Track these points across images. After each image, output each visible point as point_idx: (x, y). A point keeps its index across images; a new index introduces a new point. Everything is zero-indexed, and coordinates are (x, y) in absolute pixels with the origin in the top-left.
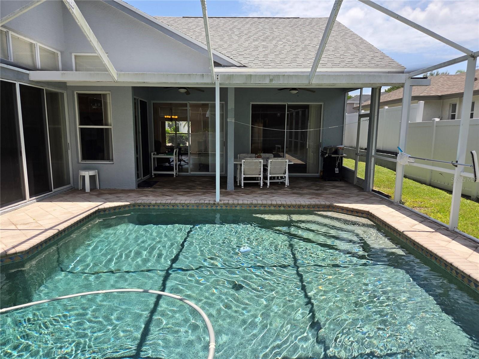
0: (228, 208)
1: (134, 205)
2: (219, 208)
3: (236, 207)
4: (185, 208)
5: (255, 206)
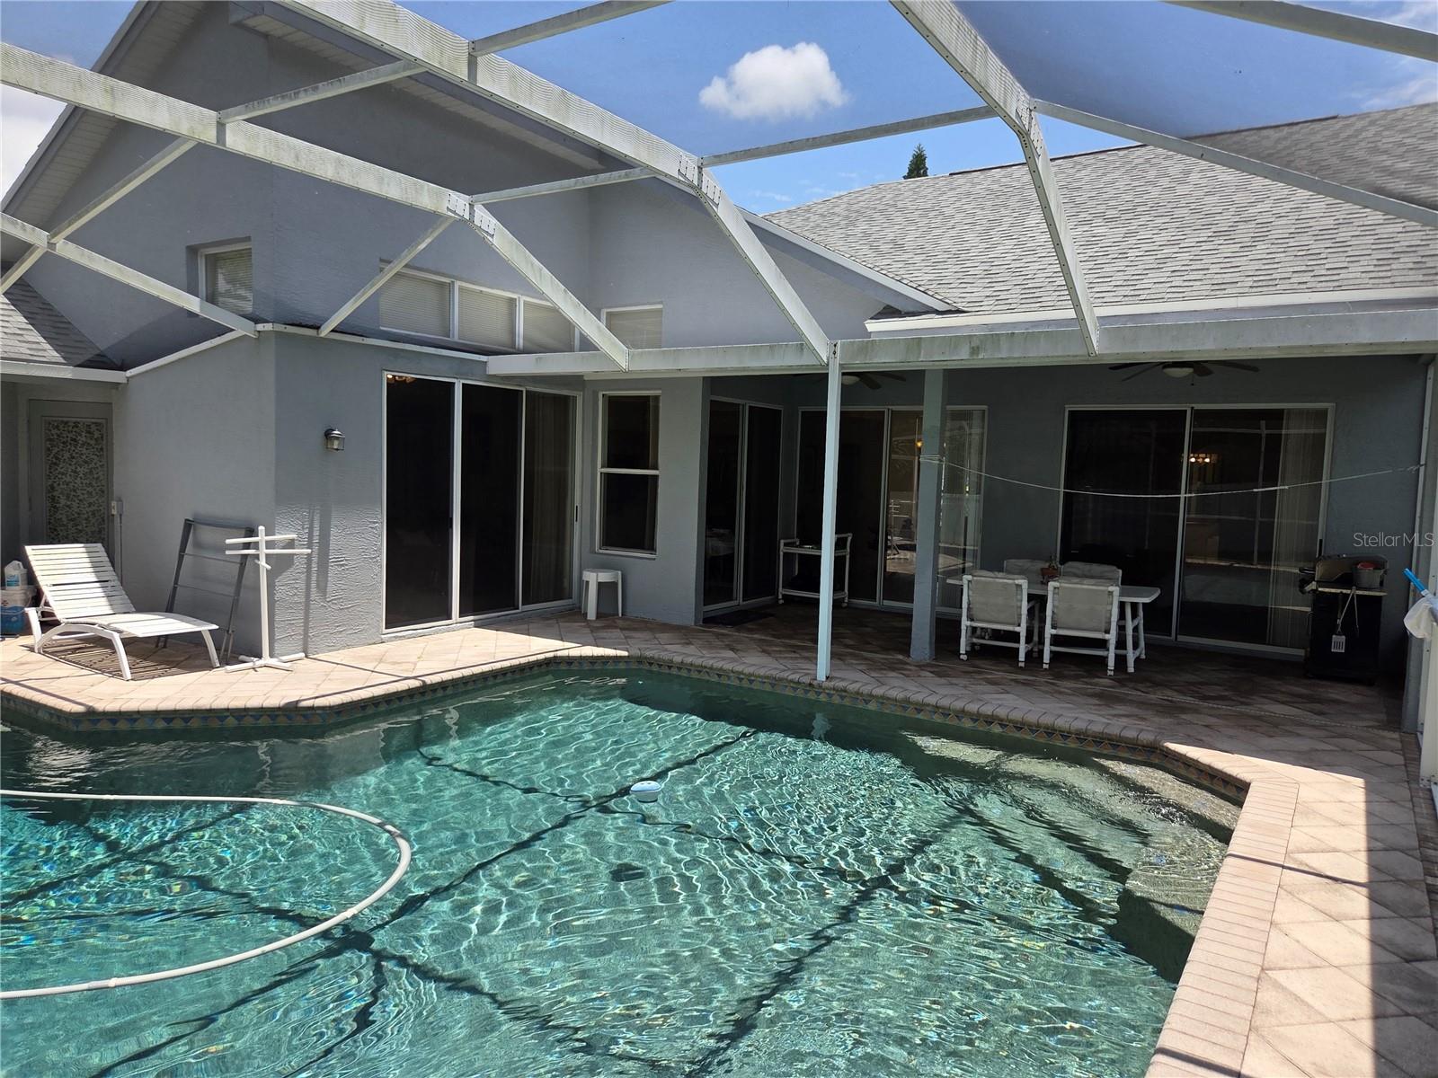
0: (847, 702)
1: (640, 660)
2: (823, 698)
3: (867, 702)
4: (745, 684)
5: (920, 707)
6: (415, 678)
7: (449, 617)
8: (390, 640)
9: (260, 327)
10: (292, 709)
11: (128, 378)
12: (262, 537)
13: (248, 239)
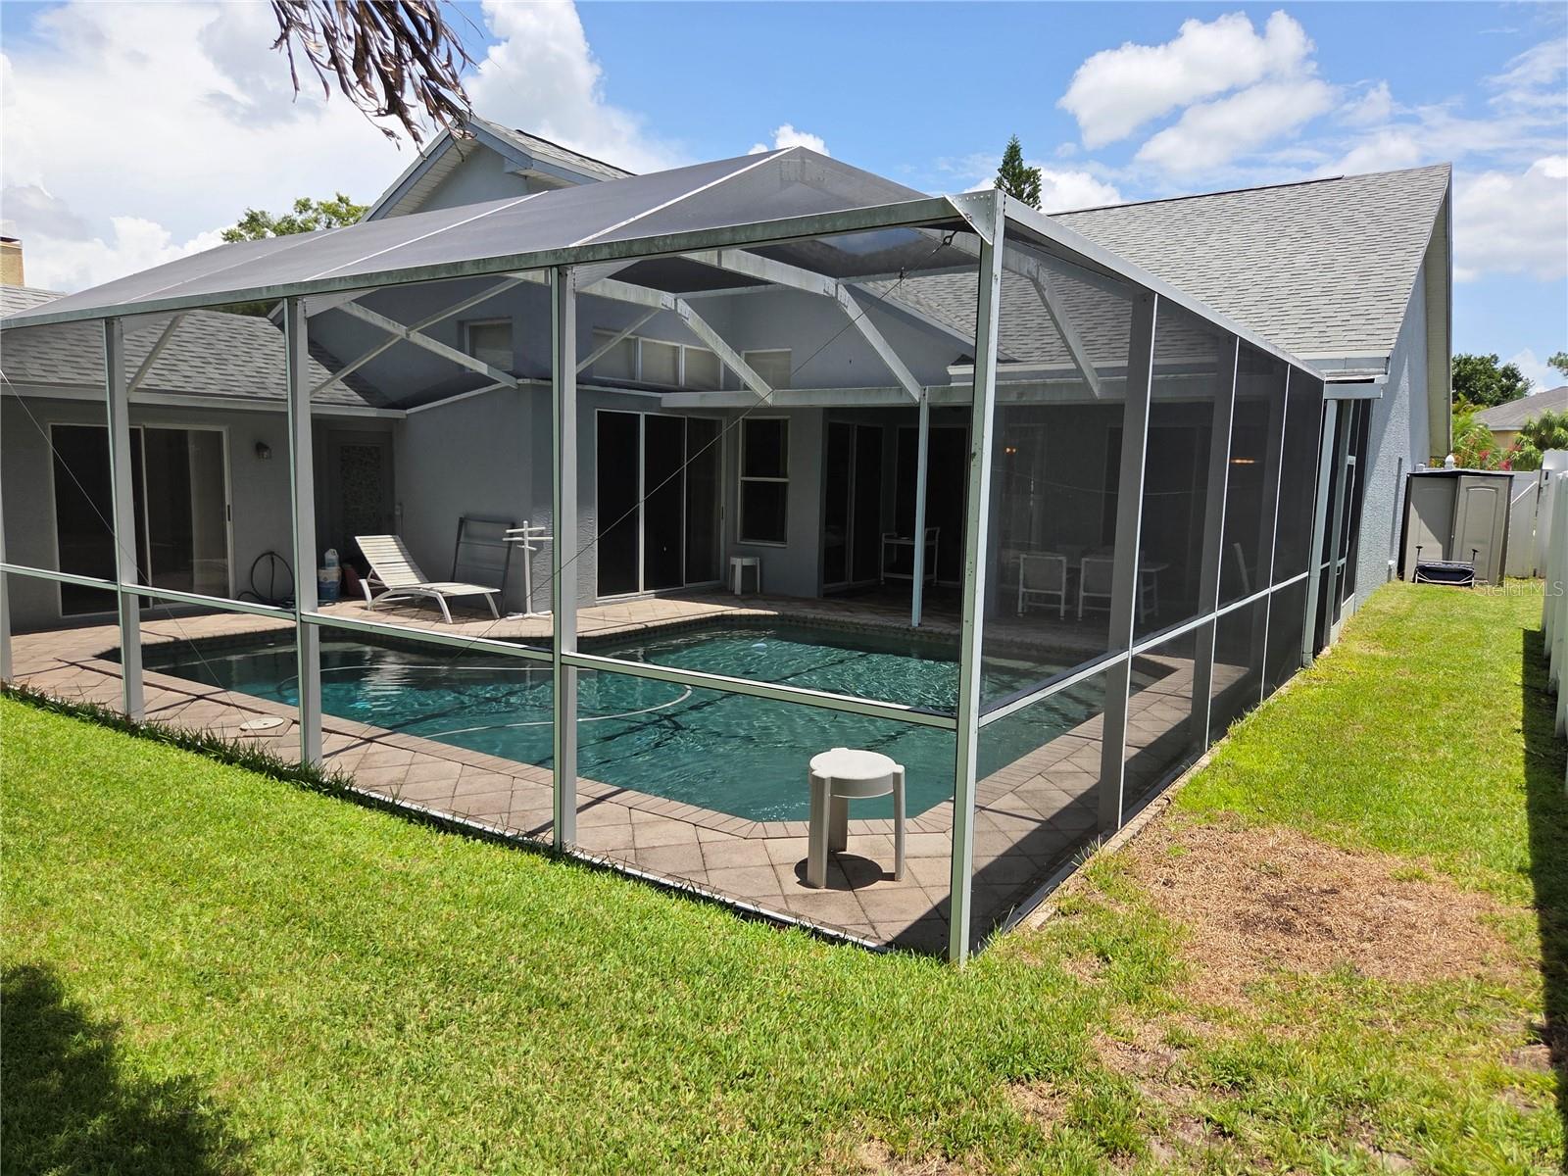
2: (916, 635)
6: (635, 624)
7: (638, 591)
8: (601, 605)
9: (520, 381)
11: (407, 415)
12: (525, 529)
13: (510, 317)
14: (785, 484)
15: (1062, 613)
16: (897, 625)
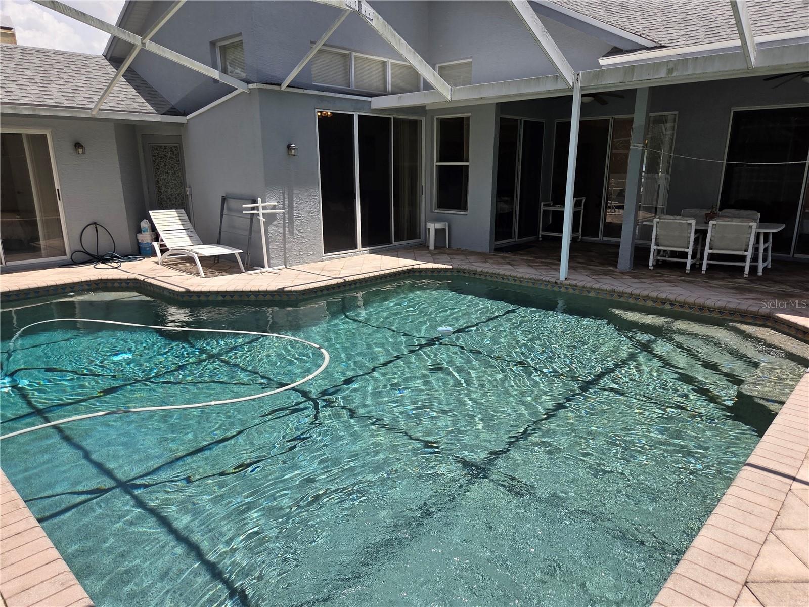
0: (577, 292)
1: (458, 270)
2: (563, 290)
3: (589, 292)
4: (518, 283)
6: (340, 278)
7: (356, 248)
8: (327, 260)
9: (250, 86)
10: (281, 292)
11: (188, 120)
12: (260, 204)
13: (240, 34)
14: (467, 167)
15: (688, 267)
16: (547, 279)
